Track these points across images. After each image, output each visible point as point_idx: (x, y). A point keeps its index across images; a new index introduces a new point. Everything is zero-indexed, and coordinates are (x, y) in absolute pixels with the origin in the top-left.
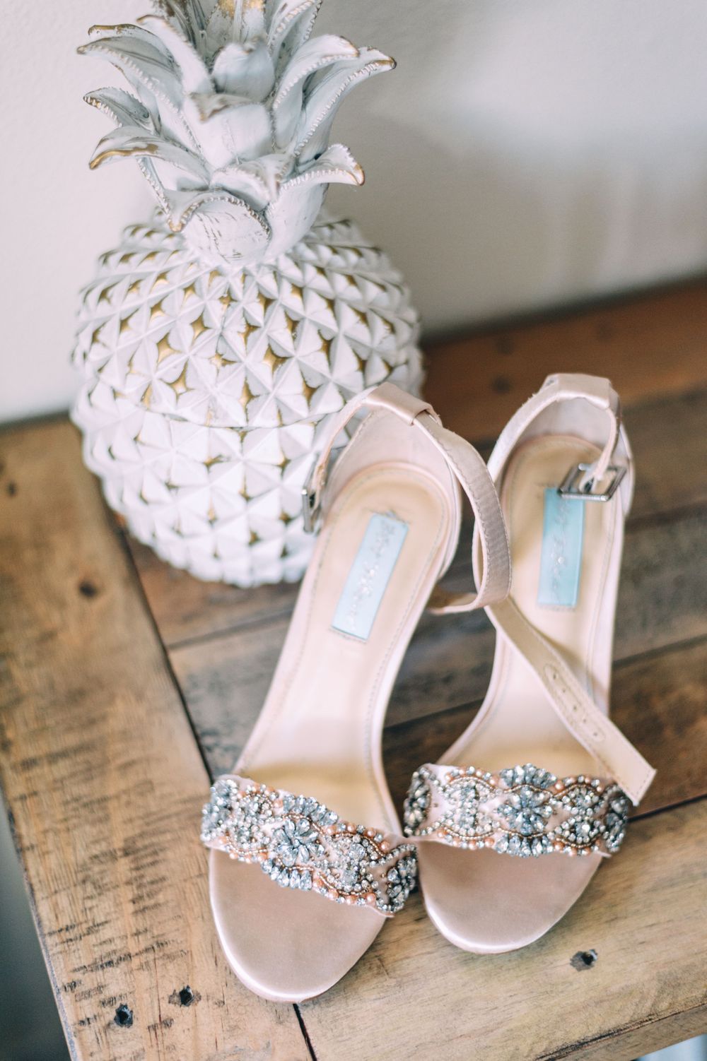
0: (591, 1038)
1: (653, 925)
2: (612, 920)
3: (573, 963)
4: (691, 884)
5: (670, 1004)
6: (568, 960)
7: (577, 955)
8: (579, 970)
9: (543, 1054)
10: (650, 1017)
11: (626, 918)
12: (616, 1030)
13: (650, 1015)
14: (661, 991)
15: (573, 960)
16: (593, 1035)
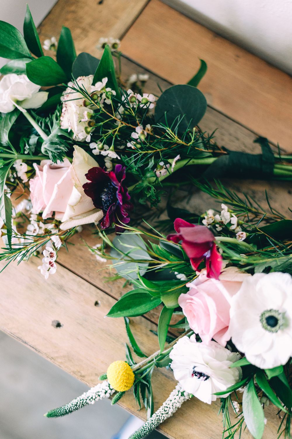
0: (30, 345)
1: (87, 338)
2: (80, 324)
3: (53, 322)
4: (115, 341)
5: (62, 362)
6: (53, 319)
7: (57, 321)
8: (52, 325)
9: (13, 333)
10: (52, 359)
11: (84, 328)
12: (39, 350)
13: (52, 358)
14: (64, 357)
15: (54, 321)
16: (32, 345)
